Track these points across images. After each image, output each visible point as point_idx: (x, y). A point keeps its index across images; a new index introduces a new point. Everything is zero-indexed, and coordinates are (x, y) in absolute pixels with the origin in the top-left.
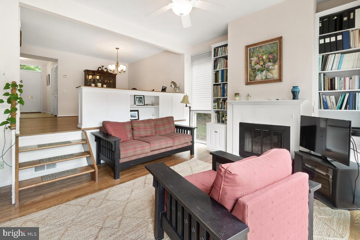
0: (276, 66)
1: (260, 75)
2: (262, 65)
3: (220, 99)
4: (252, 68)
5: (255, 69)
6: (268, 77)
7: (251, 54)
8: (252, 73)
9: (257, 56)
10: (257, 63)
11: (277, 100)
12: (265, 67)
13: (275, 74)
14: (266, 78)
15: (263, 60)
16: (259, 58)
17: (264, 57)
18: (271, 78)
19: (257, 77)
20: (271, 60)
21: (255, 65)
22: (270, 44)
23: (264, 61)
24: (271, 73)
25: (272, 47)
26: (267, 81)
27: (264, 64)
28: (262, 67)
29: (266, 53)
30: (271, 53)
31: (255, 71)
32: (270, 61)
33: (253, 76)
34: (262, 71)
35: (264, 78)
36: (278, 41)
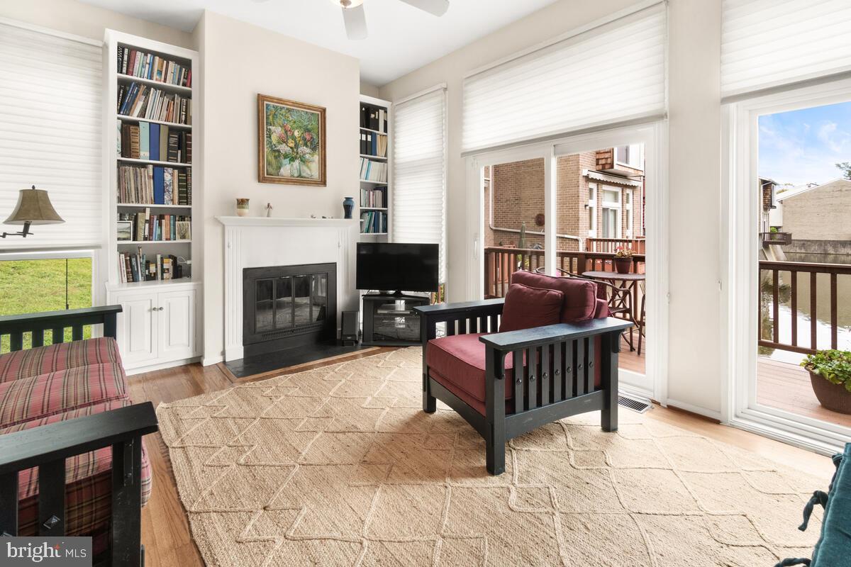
0: (316, 158)
1: (288, 166)
2: (291, 148)
3: (144, 210)
4: (271, 147)
5: (279, 151)
6: (303, 174)
7: (271, 117)
8: (271, 158)
9: (283, 126)
10: (283, 141)
11: (323, 217)
12: (297, 153)
13: (313, 170)
14: (300, 176)
15: (294, 138)
16: (286, 132)
17: (296, 133)
18: (307, 176)
19: (282, 170)
20: (309, 144)
21: (279, 143)
22: (307, 112)
23: (295, 142)
24: (308, 168)
25: (310, 120)
26: (300, 180)
27: (297, 146)
28: (293, 151)
29: (300, 127)
30: (308, 130)
31: (279, 156)
32: (306, 145)
33: (275, 166)
34: (293, 159)
35: (296, 175)
36: (319, 113)
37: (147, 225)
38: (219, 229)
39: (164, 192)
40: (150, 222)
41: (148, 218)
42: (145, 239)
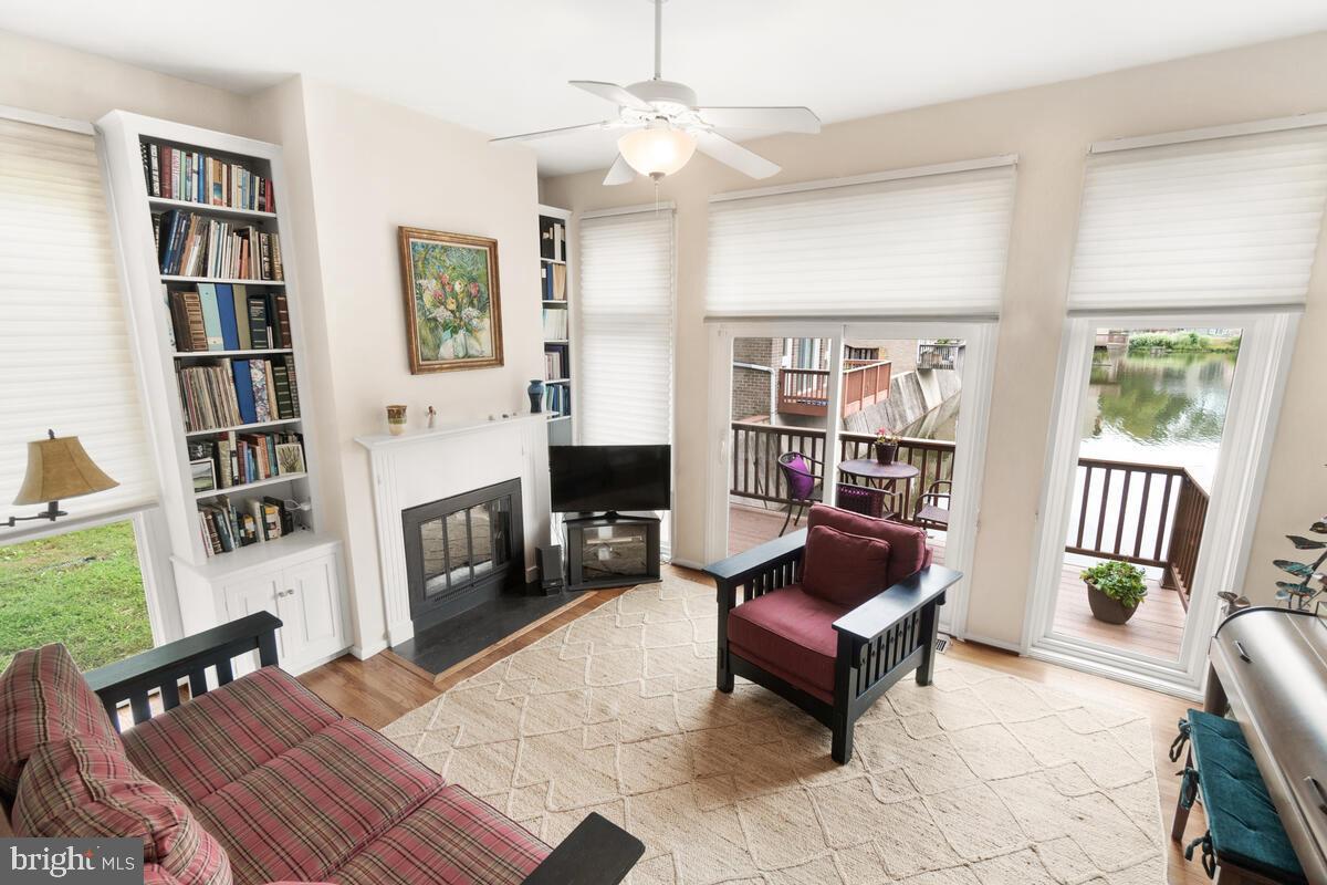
0: (487, 323)
1: (450, 342)
2: (452, 312)
3: (224, 436)
4: (424, 314)
5: (435, 319)
6: (471, 352)
7: (420, 264)
8: (426, 333)
9: (439, 278)
10: (440, 302)
11: (505, 416)
12: (461, 319)
13: (483, 345)
14: (467, 355)
15: (455, 296)
16: (443, 286)
17: (458, 287)
18: (476, 354)
19: (442, 349)
20: (475, 302)
21: (435, 306)
22: (470, 250)
23: (457, 301)
24: (478, 340)
25: (475, 263)
26: (468, 362)
27: (459, 307)
28: (455, 317)
29: (463, 275)
30: (473, 280)
31: (436, 327)
32: (471, 304)
33: (431, 344)
34: (455, 331)
35: (461, 355)
36: (487, 249)
37: (235, 460)
38: (362, 457)
39: (255, 401)
40: (237, 454)
41: (234, 448)
42: (235, 483)
